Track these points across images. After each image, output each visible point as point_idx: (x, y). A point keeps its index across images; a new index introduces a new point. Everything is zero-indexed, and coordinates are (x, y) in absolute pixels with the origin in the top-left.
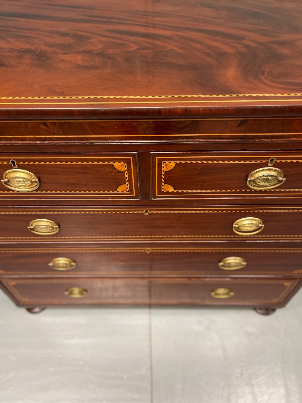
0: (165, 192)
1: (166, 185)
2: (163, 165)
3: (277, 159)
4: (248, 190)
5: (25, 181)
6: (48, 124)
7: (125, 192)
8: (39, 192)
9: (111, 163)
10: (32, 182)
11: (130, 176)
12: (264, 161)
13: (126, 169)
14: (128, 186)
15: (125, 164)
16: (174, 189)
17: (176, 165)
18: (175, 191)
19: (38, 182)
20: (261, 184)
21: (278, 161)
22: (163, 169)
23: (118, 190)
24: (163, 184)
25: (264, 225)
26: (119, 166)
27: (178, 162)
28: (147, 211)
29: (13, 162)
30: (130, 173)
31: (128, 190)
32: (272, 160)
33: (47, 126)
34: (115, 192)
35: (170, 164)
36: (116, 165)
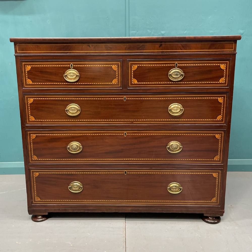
0: (134, 83)
1: (134, 79)
2: (132, 67)
3: (179, 63)
4: (170, 83)
5: (73, 75)
6: (90, 46)
7: (115, 83)
8: (77, 83)
9: (111, 66)
10: (77, 76)
11: (118, 73)
12: (173, 65)
13: (117, 69)
14: (117, 80)
15: (117, 67)
16: (138, 82)
17: (138, 66)
18: (138, 83)
19: (79, 76)
20: (174, 77)
21: (179, 65)
22: (132, 69)
23: (113, 82)
24: (132, 78)
25: (183, 109)
26: (115, 67)
27: (138, 65)
28: (125, 98)
29: (72, 65)
30: (118, 71)
31: (117, 82)
32: (176, 64)
33: (90, 47)
34: (111, 83)
35: (135, 66)
36: (113, 67)
